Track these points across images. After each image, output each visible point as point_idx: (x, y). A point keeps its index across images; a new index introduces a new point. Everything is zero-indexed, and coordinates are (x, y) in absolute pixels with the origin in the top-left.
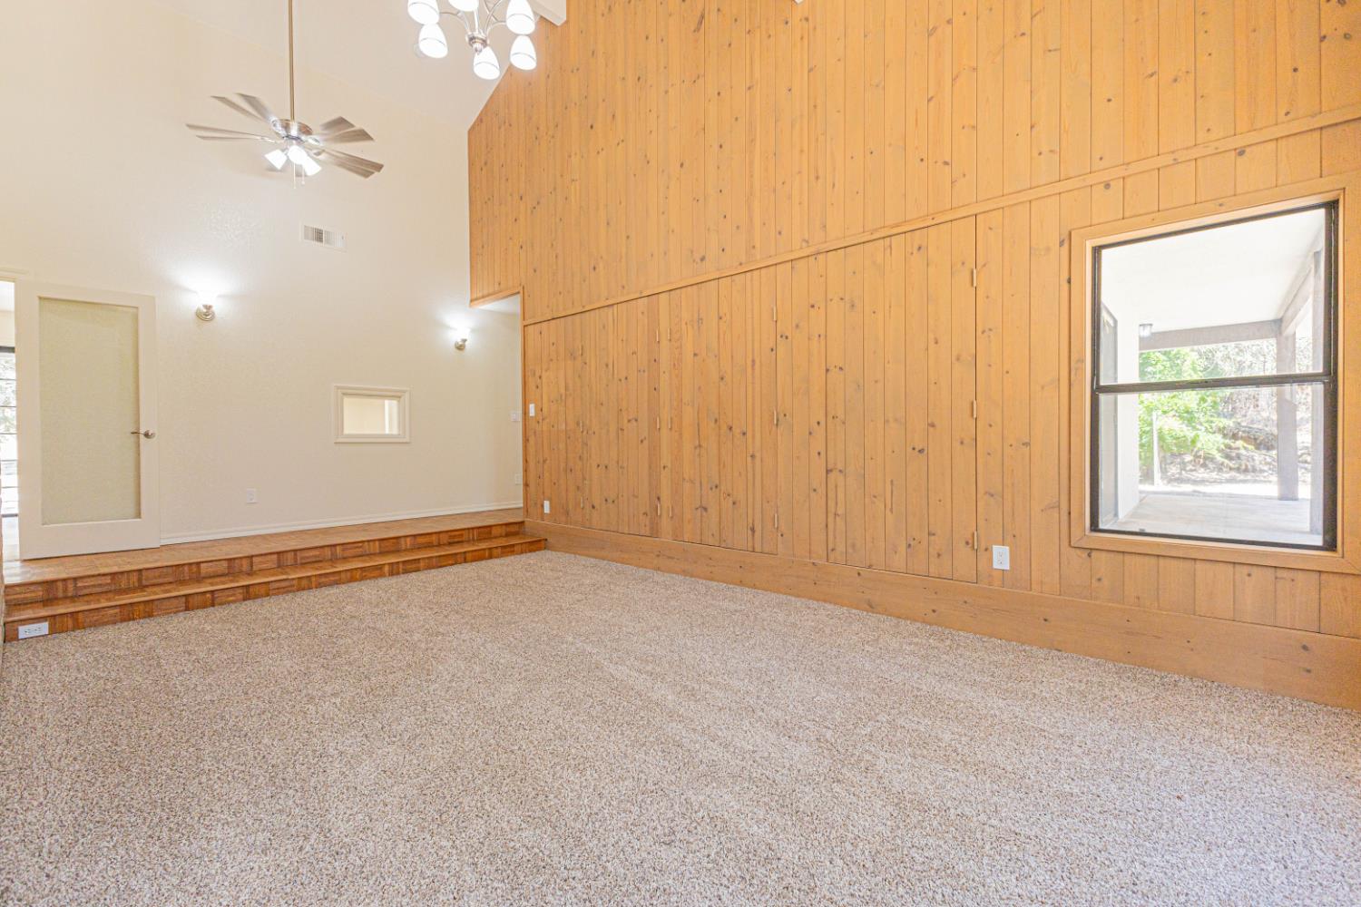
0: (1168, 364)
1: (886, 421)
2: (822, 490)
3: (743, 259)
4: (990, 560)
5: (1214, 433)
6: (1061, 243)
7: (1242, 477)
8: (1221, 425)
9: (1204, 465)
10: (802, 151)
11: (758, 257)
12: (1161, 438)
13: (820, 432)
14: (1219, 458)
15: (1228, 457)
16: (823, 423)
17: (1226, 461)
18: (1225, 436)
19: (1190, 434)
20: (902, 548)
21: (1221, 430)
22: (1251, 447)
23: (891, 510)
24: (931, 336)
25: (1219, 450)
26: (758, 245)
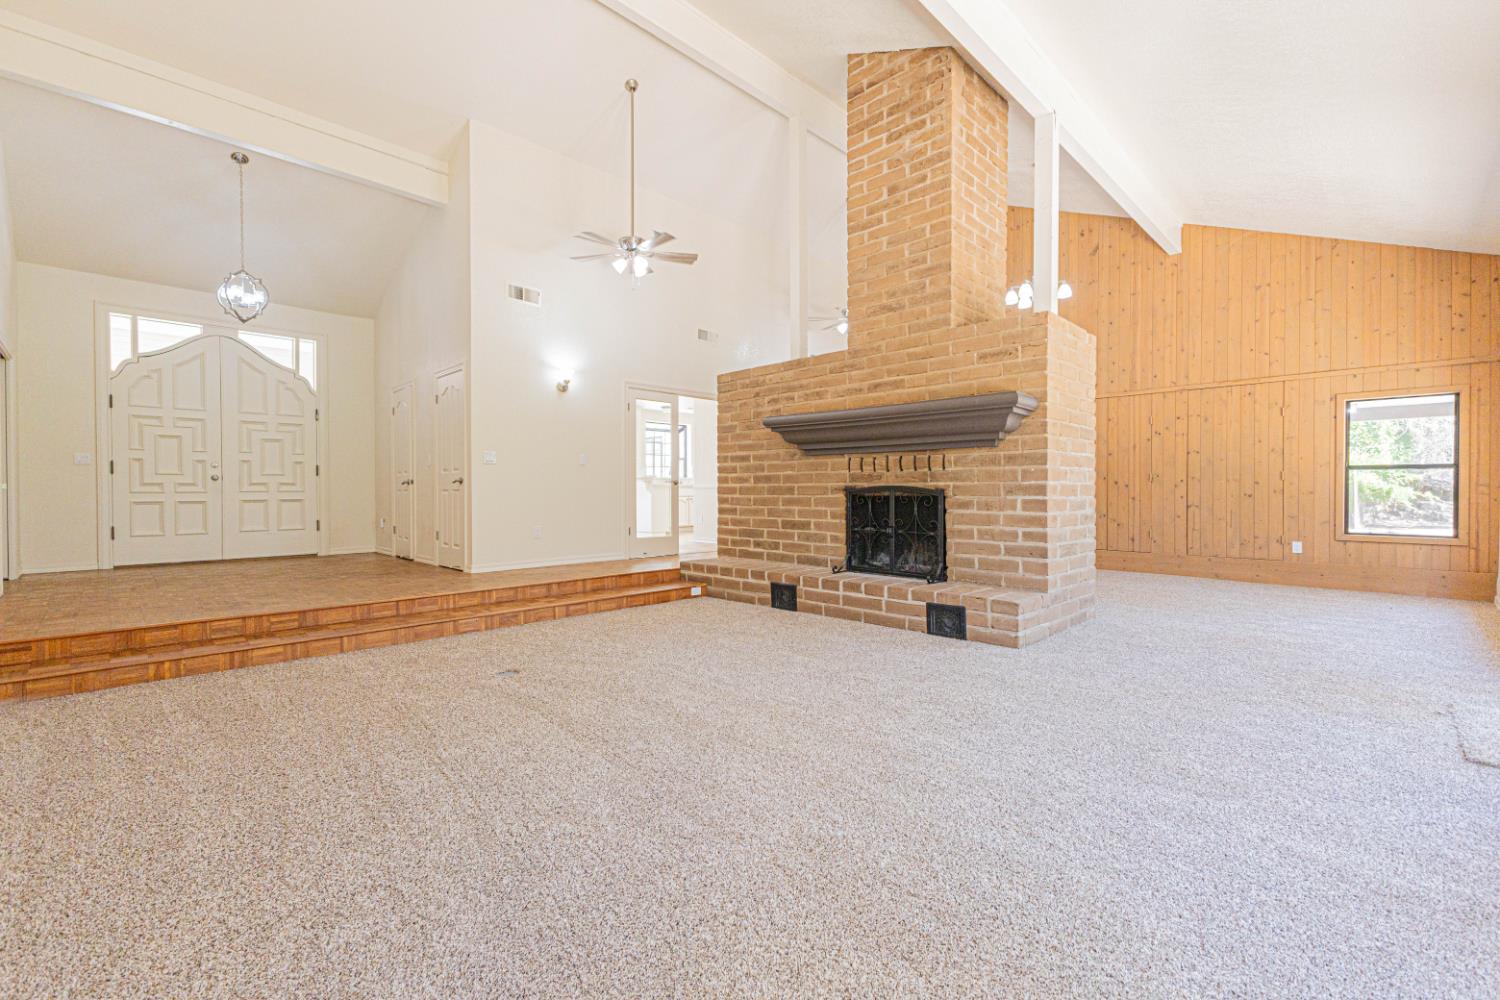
0: (1365, 429)
1: (1227, 481)
2: (1184, 517)
3: (1128, 389)
4: (1291, 549)
5: (1406, 485)
6: (1331, 399)
7: (1430, 524)
8: (1412, 479)
9: (1397, 514)
10: (1172, 335)
11: (1139, 388)
12: (1361, 490)
13: (1183, 487)
14: (1409, 506)
15: (1419, 506)
16: (1185, 481)
17: (1416, 510)
18: (1416, 490)
19: (1385, 487)
20: (1237, 546)
21: (1414, 484)
22: (1438, 498)
23: (1231, 526)
24: (1256, 439)
25: (1410, 500)
26: (1139, 380)
